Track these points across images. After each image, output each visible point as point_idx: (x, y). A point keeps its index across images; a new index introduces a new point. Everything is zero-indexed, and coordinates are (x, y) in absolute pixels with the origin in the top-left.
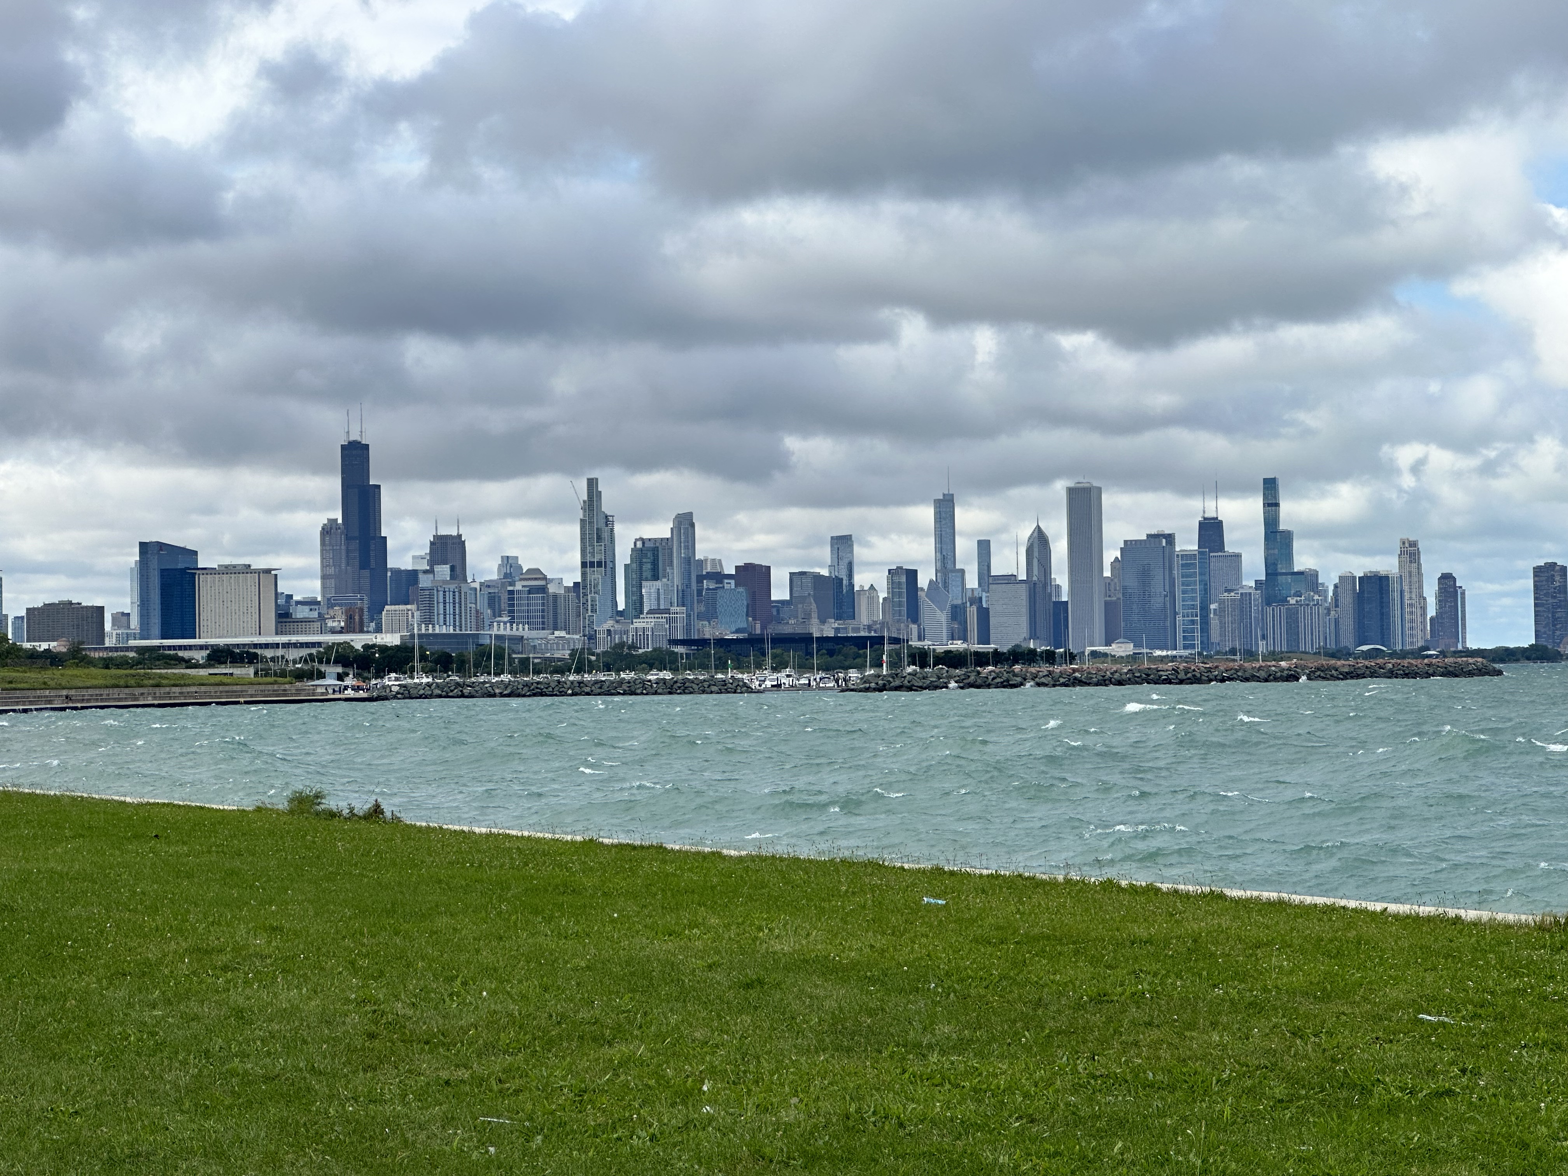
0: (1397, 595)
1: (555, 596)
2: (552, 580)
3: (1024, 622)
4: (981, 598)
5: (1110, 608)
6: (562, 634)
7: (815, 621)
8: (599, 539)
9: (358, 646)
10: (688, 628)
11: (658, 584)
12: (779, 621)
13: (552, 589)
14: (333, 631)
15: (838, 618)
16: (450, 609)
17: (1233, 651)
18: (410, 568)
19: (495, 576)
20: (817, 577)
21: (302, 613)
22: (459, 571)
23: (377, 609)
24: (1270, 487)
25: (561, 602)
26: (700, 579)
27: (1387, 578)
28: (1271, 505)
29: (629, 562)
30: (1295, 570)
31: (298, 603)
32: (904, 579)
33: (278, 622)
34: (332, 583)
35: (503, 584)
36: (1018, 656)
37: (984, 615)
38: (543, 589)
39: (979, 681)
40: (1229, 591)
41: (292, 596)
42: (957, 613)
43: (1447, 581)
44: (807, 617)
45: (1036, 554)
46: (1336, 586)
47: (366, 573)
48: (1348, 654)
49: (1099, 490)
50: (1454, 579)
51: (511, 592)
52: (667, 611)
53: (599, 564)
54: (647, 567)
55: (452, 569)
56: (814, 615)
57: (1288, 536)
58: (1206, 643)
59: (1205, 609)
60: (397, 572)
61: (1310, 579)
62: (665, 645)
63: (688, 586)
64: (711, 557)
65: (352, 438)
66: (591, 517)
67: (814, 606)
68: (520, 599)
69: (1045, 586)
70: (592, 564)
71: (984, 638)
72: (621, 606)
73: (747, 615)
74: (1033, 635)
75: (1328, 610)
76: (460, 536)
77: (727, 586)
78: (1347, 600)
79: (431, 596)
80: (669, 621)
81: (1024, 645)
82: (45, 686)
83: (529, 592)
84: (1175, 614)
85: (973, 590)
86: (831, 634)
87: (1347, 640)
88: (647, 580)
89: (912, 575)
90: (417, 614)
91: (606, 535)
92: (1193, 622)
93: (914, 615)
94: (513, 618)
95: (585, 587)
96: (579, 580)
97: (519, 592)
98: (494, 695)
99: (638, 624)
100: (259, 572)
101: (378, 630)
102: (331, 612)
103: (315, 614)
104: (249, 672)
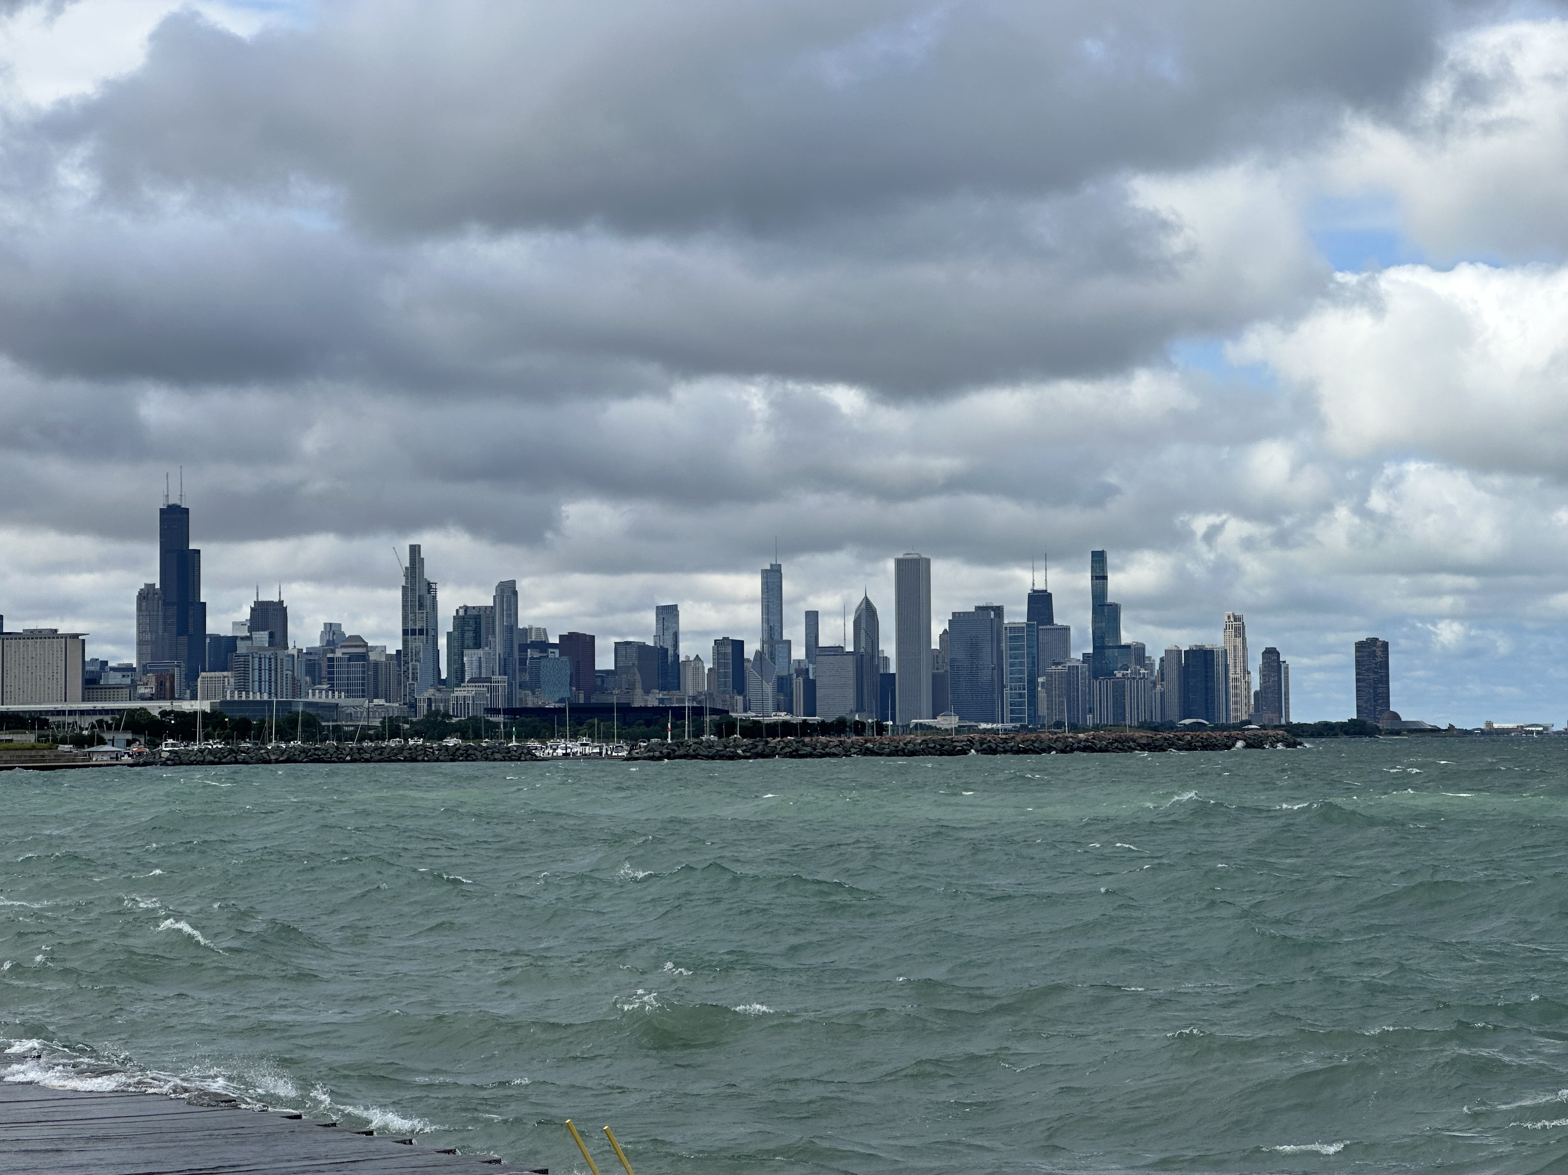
0: (1221, 669)
1: (376, 664)
2: (374, 648)
3: (850, 694)
4: (807, 670)
5: (937, 680)
6: (381, 702)
7: (639, 691)
8: (421, 606)
9: (156, 713)
10: (510, 697)
11: (480, 652)
12: (603, 690)
13: (373, 656)
14: (143, 698)
15: (662, 688)
16: (265, 676)
17: (1059, 725)
18: (230, 635)
19: (317, 644)
20: (642, 647)
21: (115, 679)
22: (279, 637)
23: (192, 677)
24: (1099, 560)
25: (382, 671)
26: (524, 648)
27: (1212, 652)
28: (1100, 577)
29: (451, 630)
30: (1123, 643)
31: (113, 669)
32: (729, 650)
33: (84, 689)
34: (148, 649)
35: (325, 652)
36: (839, 727)
37: (810, 687)
38: (364, 657)
39: (767, 751)
40: (1057, 664)
41: (106, 662)
42: (783, 685)
43: (1271, 655)
44: (631, 687)
45: (863, 625)
46: (1162, 660)
47: (184, 639)
48: (1172, 727)
49: (928, 561)
50: (1278, 654)
51: (331, 660)
52: (489, 680)
53: (421, 632)
54: (469, 635)
55: (271, 635)
56: (639, 686)
57: (1115, 610)
58: (1034, 716)
59: (1033, 683)
60: (216, 638)
61: (1138, 652)
62: (481, 714)
63: (510, 654)
64: (535, 626)
65: (171, 502)
66: (413, 584)
67: (638, 676)
68: (339, 666)
69: (872, 657)
70: (414, 632)
71: (811, 710)
72: (444, 676)
73: (571, 685)
74: (860, 709)
75: (1154, 684)
76: (281, 602)
77: (551, 656)
78: (1173, 674)
79: (246, 662)
80: (490, 690)
81: (848, 717)
83: (349, 660)
84: (1003, 686)
85: (799, 661)
86: (656, 704)
87: (1172, 713)
88: (468, 648)
89: (739, 645)
90: (232, 680)
91: (428, 602)
92: (1021, 696)
93: (740, 686)
94: (332, 685)
95: (406, 655)
96: (400, 648)
97: (339, 659)
98: (268, 762)
99: (459, 692)
100: (65, 637)
101: (194, 697)
102: (144, 679)
103: (128, 681)
104: (29, 738)
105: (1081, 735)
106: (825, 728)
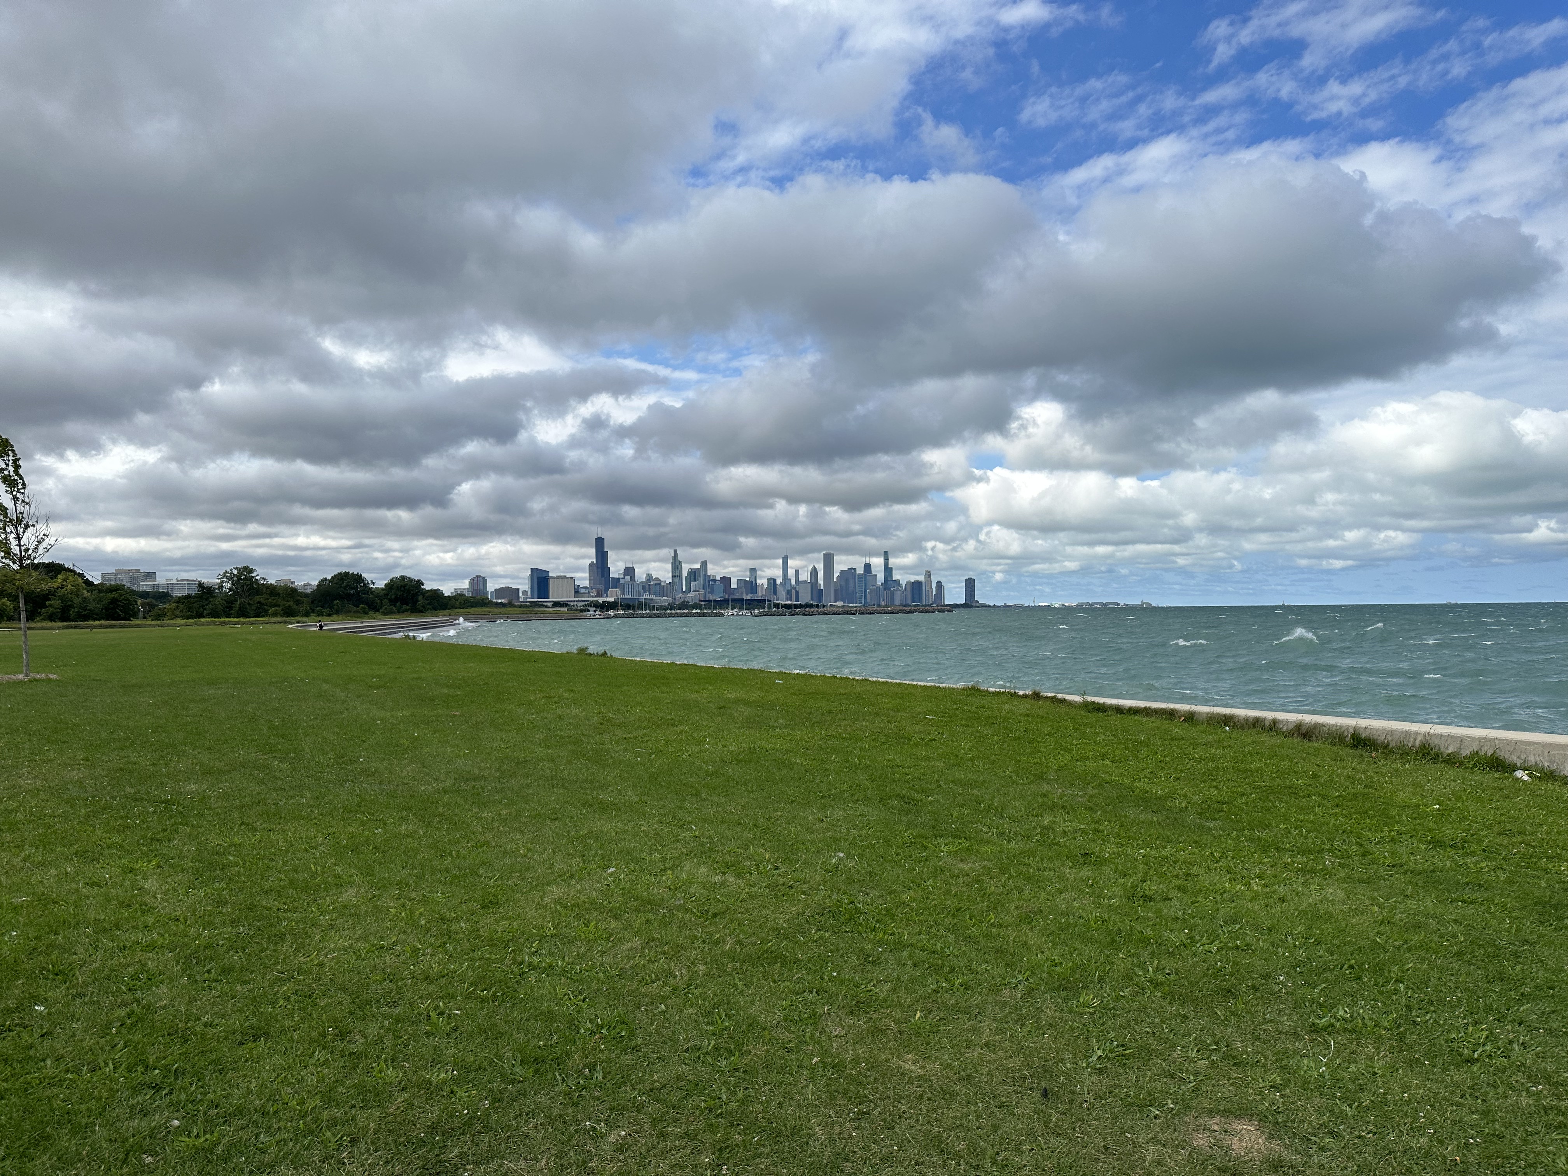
0: (924, 588)
1: (663, 586)
2: (662, 581)
3: (809, 595)
4: (796, 588)
5: (836, 591)
6: (666, 598)
7: (745, 594)
8: (677, 568)
9: (601, 601)
10: (705, 596)
11: (696, 583)
12: (733, 594)
13: (662, 584)
14: (595, 597)
15: (752, 593)
16: (630, 590)
17: (874, 605)
18: (617, 577)
19: (644, 580)
20: (745, 581)
21: (583, 591)
22: (633, 578)
23: (606, 590)
24: (886, 555)
25: (665, 588)
26: (709, 581)
27: (921, 582)
28: (886, 559)
29: (687, 576)
30: (893, 580)
31: (581, 588)
32: (772, 582)
33: (577, 594)
34: (592, 581)
35: (647, 582)
36: (806, 606)
37: (797, 593)
38: (660, 584)
40: (873, 586)
41: (579, 586)
42: (789, 592)
43: (939, 583)
44: (742, 593)
45: (813, 574)
46: (905, 585)
47: (603, 578)
48: (908, 605)
49: (833, 555)
50: (941, 583)
51: (649, 585)
52: (699, 591)
53: (677, 576)
54: (692, 577)
55: (631, 577)
57: (891, 569)
58: (866, 602)
59: (865, 592)
60: (613, 578)
61: (898, 582)
62: (696, 602)
63: (705, 583)
64: (712, 574)
65: (599, 536)
66: (675, 562)
67: (744, 590)
68: (652, 587)
69: (816, 584)
70: (675, 576)
71: (797, 600)
72: (684, 590)
73: (723, 592)
74: (812, 599)
75: (903, 592)
76: (633, 568)
77: (717, 584)
78: (909, 589)
79: (624, 586)
80: (699, 594)
81: (808, 603)
82: (500, 613)
85: (793, 585)
86: (750, 598)
87: (909, 602)
88: (692, 581)
89: (775, 580)
90: (619, 591)
91: (679, 567)
92: (862, 595)
93: (775, 593)
94: (651, 592)
95: (673, 583)
97: (652, 585)
98: (642, 617)
99: (689, 595)
100: (569, 578)
101: (609, 597)
102: (592, 591)
103: (587, 592)
104: (563, 609)
105: (880, 609)
106: (801, 606)
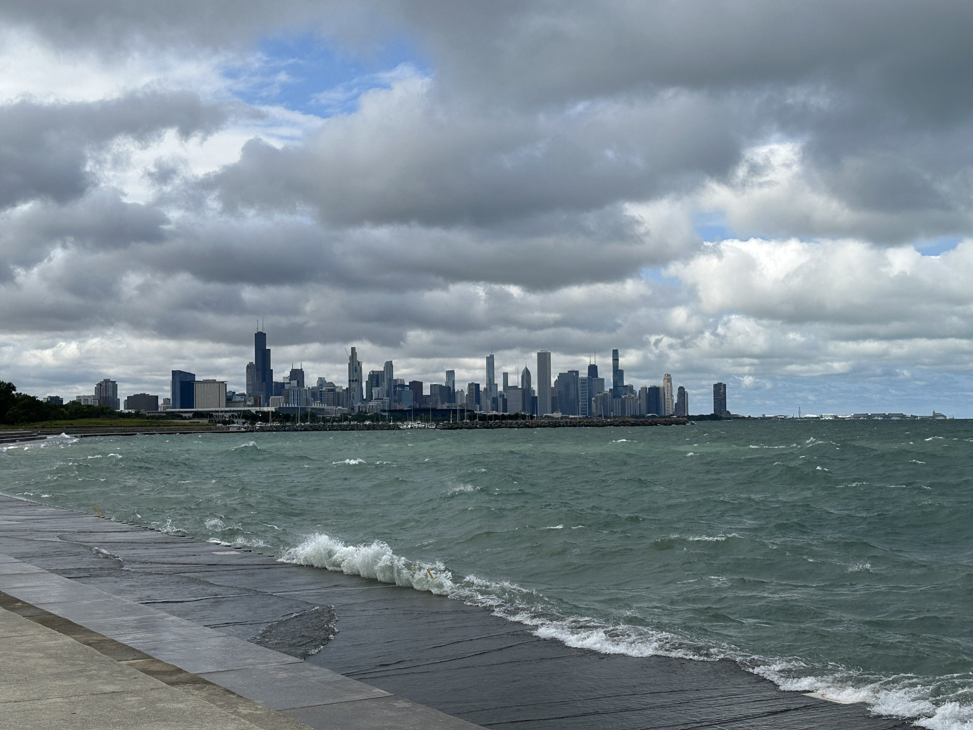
0: (662, 395)
1: (338, 393)
2: (337, 387)
3: (520, 404)
4: (504, 395)
5: (553, 399)
6: (341, 407)
7: (439, 403)
8: (356, 371)
9: (254, 412)
10: (390, 406)
11: (378, 389)
12: (426, 403)
13: (337, 390)
14: (249, 406)
15: (449, 402)
16: (296, 397)
17: (600, 416)
18: (282, 382)
19: (315, 385)
20: (441, 386)
21: (238, 399)
22: (301, 383)
23: (267, 398)
24: (615, 353)
25: (341, 396)
26: (395, 387)
27: (659, 388)
28: (616, 360)
29: (367, 380)
30: (625, 385)
31: (237, 395)
32: (474, 387)
33: (226, 402)
34: (251, 387)
35: (319, 388)
36: (516, 417)
37: (505, 401)
38: (333, 390)
40: (599, 393)
41: (234, 393)
42: (495, 401)
43: (681, 389)
44: (436, 402)
45: (525, 378)
46: (640, 391)
47: (264, 383)
48: (643, 417)
49: (550, 353)
50: (684, 389)
51: (321, 391)
52: (382, 399)
53: (356, 381)
54: (374, 382)
55: (298, 382)
56: (439, 401)
57: (622, 372)
58: (591, 413)
59: (590, 400)
60: (277, 383)
61: (630, 388)
62: (379, 412)
63: (390, 389)
64: (400, 378)
65: (259, 331)
66: (353, 362)
67: (439, 397)
68: (324, 394)
69: (529, 390)
70: (353, 381)
71: (505, 410)
72: (365, 397)
73: (414, 401)
74: (524, 410)
75: (637, 400)
76: (302, 369)
77: (406, 390)
78: (644, 397)
79: (288, 393)
80: (383, 403)
81: (520, 413)
83: (328, 391)
84: (579, 402)
85: (501, 392)
86: (446, 408)
87: (644, 412)
88: (374, 387)
89: (478, 386)
90: (283, 400)
91: (358, 369)
92: (586, 405)
93: (478, 401)
94: (322, 401)
95: (350, 390)
96: (348, 387)
97: (324, 391)
98: (297, 431)
99: (371, 404)
100: (219, 382)
101: (268, 406)
102: (249, 399)
103: (243, 400)
104: (206, 421)
105: (609, 420)
106: (510, 417)
